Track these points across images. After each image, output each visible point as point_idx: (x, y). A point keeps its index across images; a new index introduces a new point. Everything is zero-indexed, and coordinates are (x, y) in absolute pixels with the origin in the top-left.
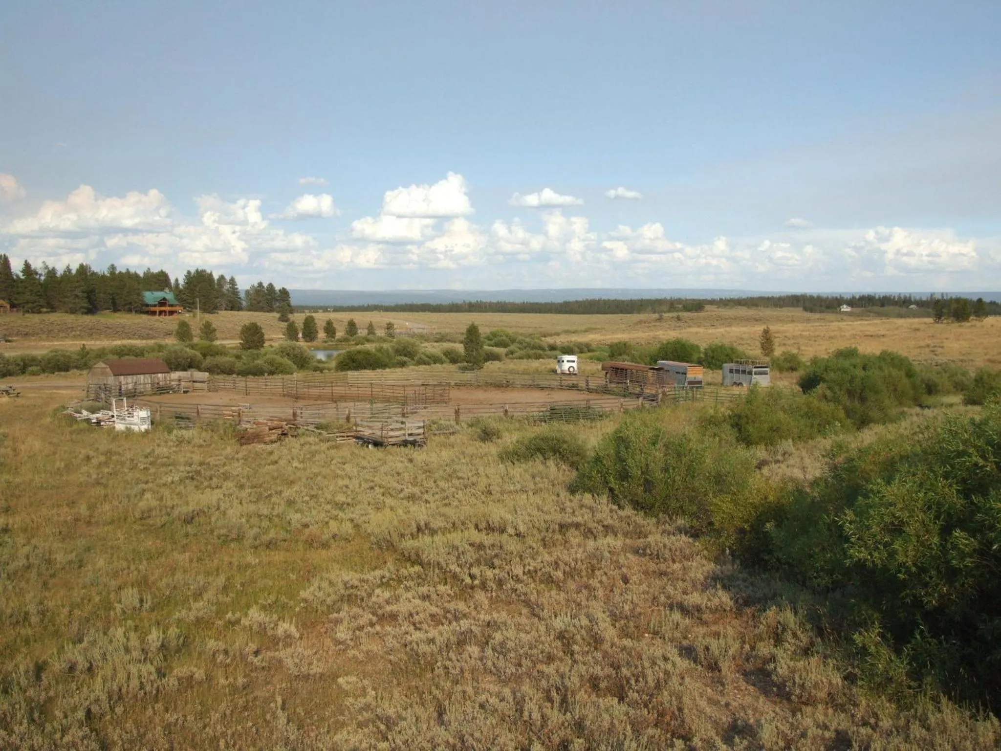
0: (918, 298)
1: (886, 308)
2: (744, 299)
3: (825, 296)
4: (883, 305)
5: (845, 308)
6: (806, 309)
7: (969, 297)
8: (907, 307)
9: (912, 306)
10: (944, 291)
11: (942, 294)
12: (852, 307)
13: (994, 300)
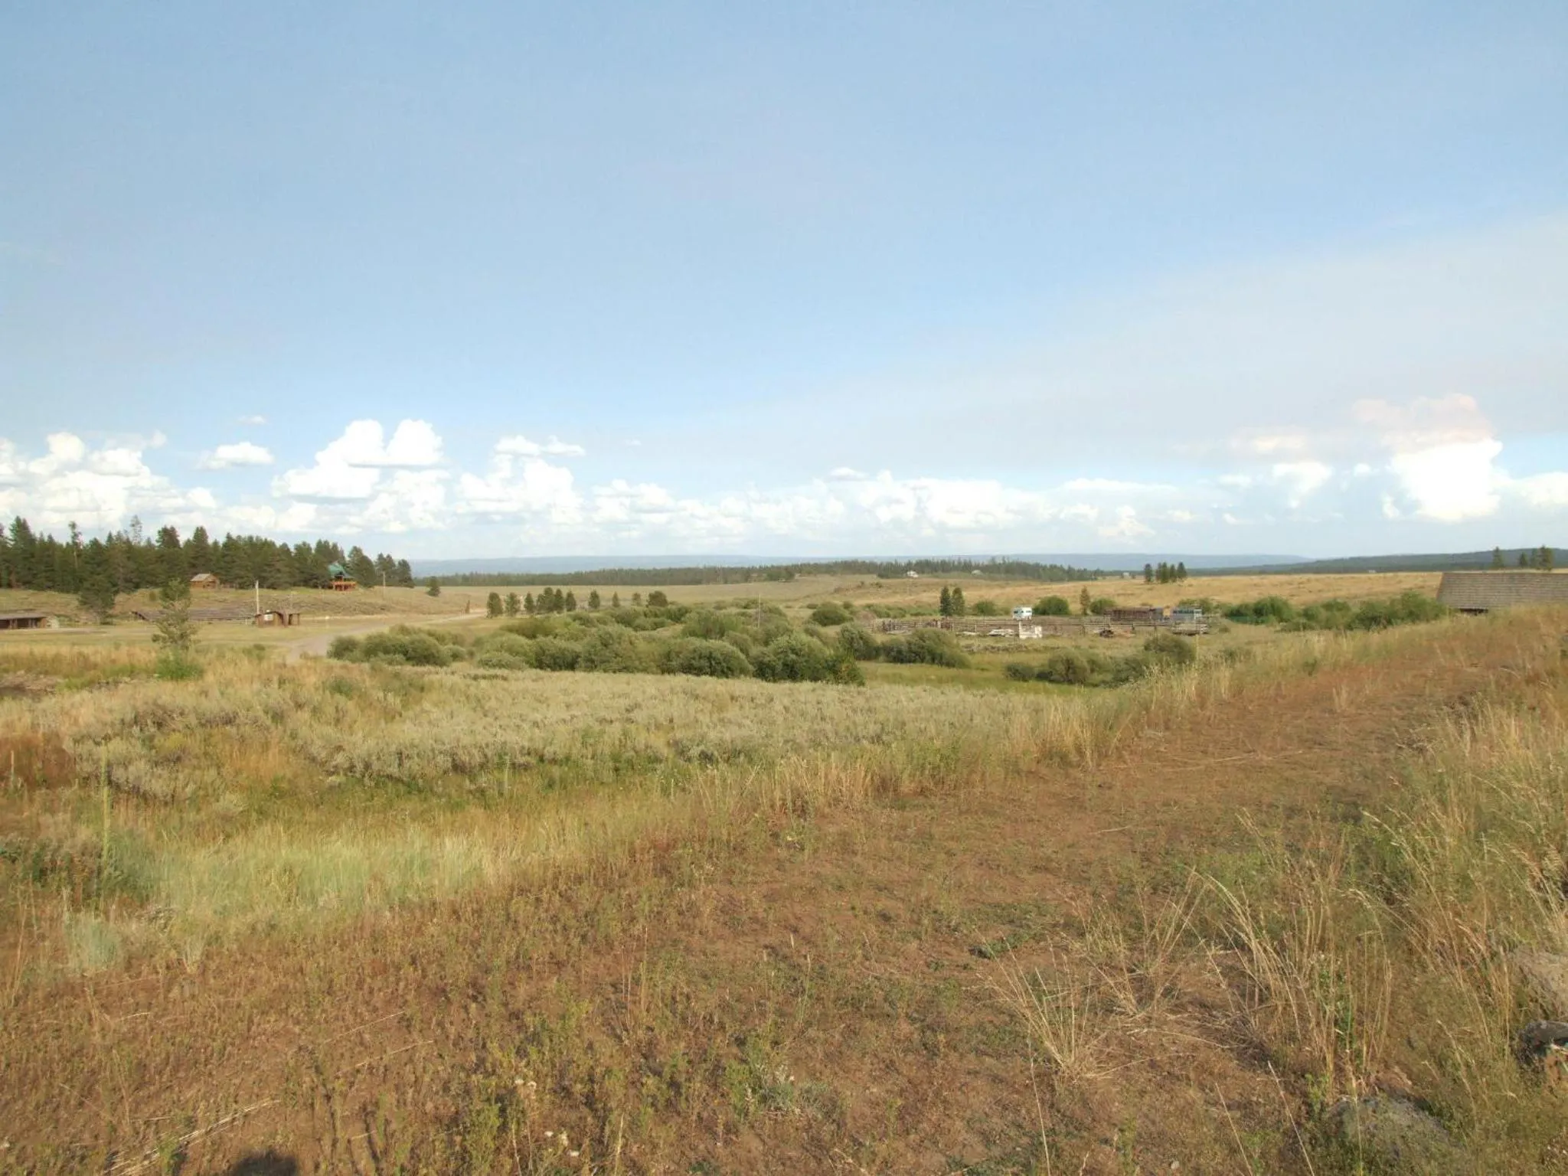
1: (949, 574)
5: (912, 574)
6: (881, 576)
11: (1004, 558)
12: (917, 573)
13: (1054, 563)
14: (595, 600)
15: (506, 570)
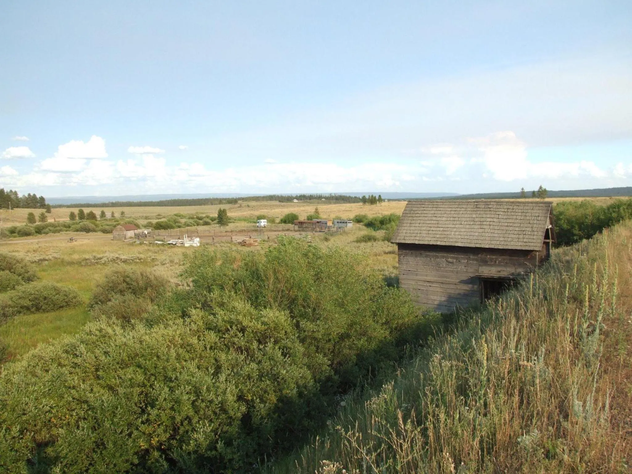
0: (324, 196)
1: (312, 201)
2: (247, 198)
3: (284, 196)
4: (310, 199)
5: (295, 201)
6: (280, 201)
7: (345, 195)
8: (321, 200)
9: (323, 199)
10: (336, 192)
11: (335, 194)
12: (298, 200)
13: (356, 196)
14: (103, 214)
15: (131, 200)
